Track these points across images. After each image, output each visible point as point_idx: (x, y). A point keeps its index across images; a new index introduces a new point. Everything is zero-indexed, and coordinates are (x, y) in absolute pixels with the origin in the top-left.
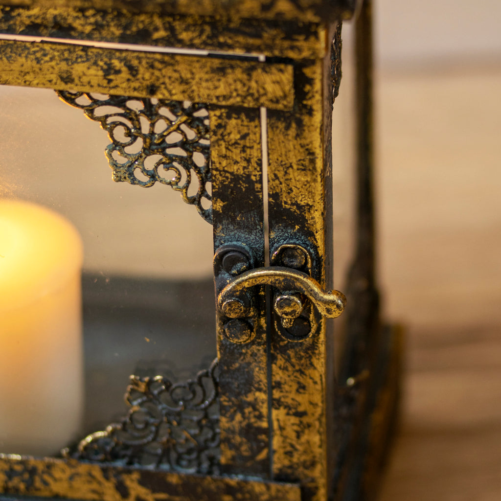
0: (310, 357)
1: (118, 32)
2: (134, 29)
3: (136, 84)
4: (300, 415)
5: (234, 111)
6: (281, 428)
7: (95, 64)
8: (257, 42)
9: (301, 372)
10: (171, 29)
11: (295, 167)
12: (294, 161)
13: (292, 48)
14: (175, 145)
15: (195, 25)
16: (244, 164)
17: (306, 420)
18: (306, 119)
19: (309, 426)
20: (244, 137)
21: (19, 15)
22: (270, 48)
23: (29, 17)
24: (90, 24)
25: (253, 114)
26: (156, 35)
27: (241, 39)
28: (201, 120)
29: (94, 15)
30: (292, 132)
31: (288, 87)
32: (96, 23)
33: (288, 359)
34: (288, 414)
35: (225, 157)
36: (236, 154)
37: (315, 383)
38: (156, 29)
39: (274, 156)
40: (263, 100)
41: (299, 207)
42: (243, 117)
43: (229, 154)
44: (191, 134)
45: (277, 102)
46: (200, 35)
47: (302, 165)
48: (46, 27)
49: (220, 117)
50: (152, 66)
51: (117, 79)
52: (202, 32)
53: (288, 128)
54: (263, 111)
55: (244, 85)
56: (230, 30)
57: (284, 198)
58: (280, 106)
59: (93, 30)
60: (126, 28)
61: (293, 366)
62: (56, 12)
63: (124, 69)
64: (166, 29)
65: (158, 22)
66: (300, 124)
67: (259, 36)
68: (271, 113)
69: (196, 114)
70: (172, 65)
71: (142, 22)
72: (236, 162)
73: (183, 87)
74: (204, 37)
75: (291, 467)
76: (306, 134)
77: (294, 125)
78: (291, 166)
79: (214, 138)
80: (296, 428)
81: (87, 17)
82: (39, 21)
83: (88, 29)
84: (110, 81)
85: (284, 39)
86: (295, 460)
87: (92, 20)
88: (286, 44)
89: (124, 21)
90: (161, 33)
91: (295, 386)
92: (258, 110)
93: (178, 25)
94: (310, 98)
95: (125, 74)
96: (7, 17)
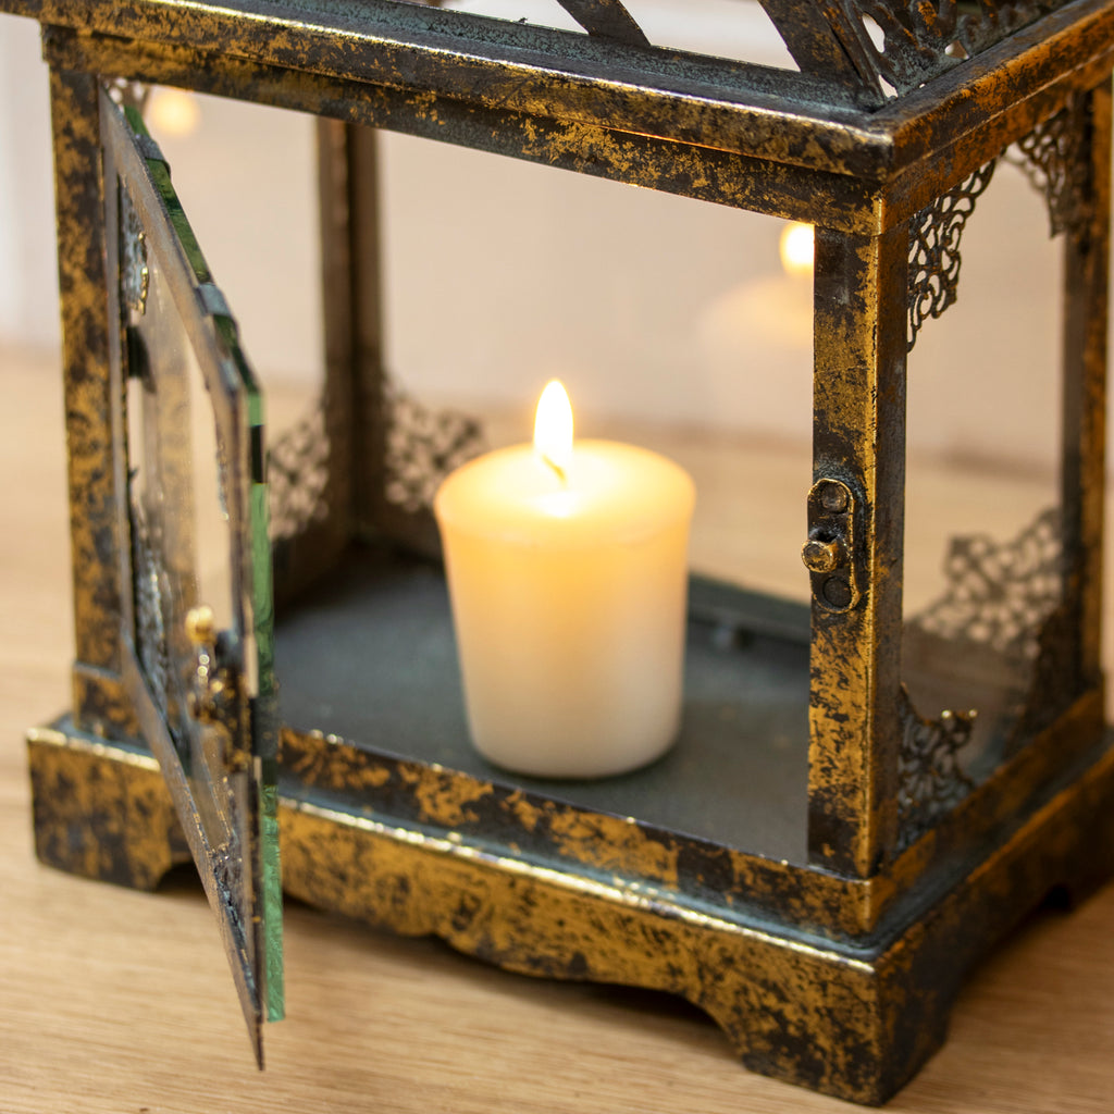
0: (854, 640)
1: (656, 175)
2: (674, 172)
4: (841, 718)
6: (820, 735)
8: (805, 205)
9: (845, 661)
10: (713, 178)
11: (844, 377)
12: (843, 369)
13: (842, 218)
15: (737, 175)
17: (847, 726)
18: (858, 315)
19: (851, 736)
21: (553, 139)
22: (817, 215)
23: (564, 143)
24: (627, 160)
26: (697, 183)
27: (786, 198)
29: (632, 149)
30: (842, 331)
32: (634, 159)
33: (829, 640)
34: (827, 716)
37: (859, 676)
38: (698, 176)
41: (848, 432)
46: (743, 189)
47: (852, 376)
48: (581, 158)
52: (745, 186)
53: (837, 324)
56: (774, 186)
57: (831, 417)
59: (630, 168)
60: (665, 170)
61: (836, 650)
62: (593, 141)
64: (707, 178)
65: (699, 166)
66: (851, 322)
67: (807, 199)
71: (683, 163)
74: (747, 192)
75: (827, 790)
76: (857, 335)
77: (844, 322)
78: (839, 376)
80: (835, 736)
81: (625, 151)
82: (574, 150)
83: (626, 165)
85: (833, 204)
86: (833, 782)
87: (630, 155)
88: (835, 212)
89: (663, 159)
90: (701, 182)
91: (836, 679)
93: (721, 173)
94: (862, 289)
96: (541, 141)
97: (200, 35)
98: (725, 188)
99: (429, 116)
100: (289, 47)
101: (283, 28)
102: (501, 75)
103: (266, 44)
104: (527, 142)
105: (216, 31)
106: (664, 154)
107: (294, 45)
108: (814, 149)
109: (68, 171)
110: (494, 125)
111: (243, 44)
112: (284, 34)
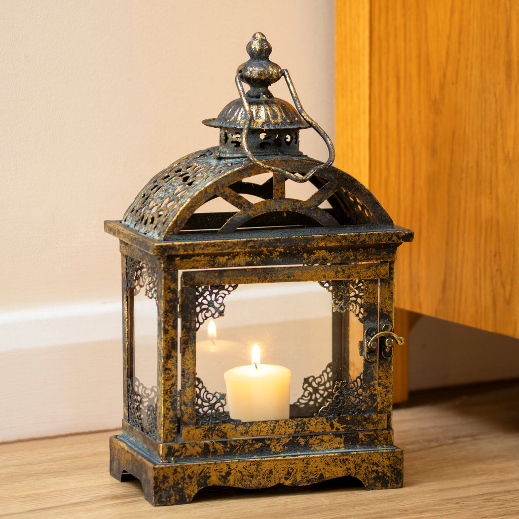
0: (390, 366)
2: (345, 257)
3: (344, 276)
4: (386, 388)
5: (371, 281)
6: (381, 394)
7: (333, 270)
8: (379, 257)
9: (387, 371)
10: (355, 256)
12: (387, 296)
13: (389, 258)
14: (352, 297)
15: (362, 254)
16: (373, 299)
17: (388, 389)
18: (391, 281)
19: (389, 391)
20: (373, 290)
21: (312, 257)
22: (382, 258)
23: (315, 257)
25: (376, 282)
27: (375, 256)
28: (360, 287)
30: (387, 287)
31: (388, 271)
33: (383, 368)
34: (383, 388)
35: (368, 297)
36: (371, 296)
37: (391, 375)
38: (351, 256)
39: (382, 296)
40: (380, 276)
41: (388, 312)
42: (374, 283)
43: (369, 296)
44: (357, 292)
45: (384, 276)
47: (389, 297)
48: (319, 260)
49: (367, 284)
50: (349, 269)
51: (339, 275)
52: (364, 255)
53: (386, 285)
54: (379, 279)
55: (375, 271)
56: (371, 254)
57: (384, 309)
58: (385, 277)
61: (385, 369)
62: (323, 255)
63: (341, 271)
65: (352, 254)
66: (389, 283)
67: (380, 255)
68: (381, 280)
69: (359, 285)
70: (355, 268)
71: (347, 254)
72: (371, 299)
73: (357, 275)
74: (364, 257)
75: (383, 408)
76: (391, 287)
78: (386, 298)
79: (365, 292)
80: (385, 393)
82: (317, 258)
83: (332, 259)
84: (337, 276)
86: (384, 405)
87: (333, 256)
88: (387, 256)
89: (342, 255)
91: (385, 377)
92: (378, 280)
93: (357, 254)
94: (392, 274)
95: (341, 273)
96: (309, 258)
97: (227, 247)
98: (359, 258)
99: (277, 259)
100: (253, 245)
101: (252, 240)
102: (313, 239)
103: (247, 245)
104: (305, 259)
105: (232, 245)
106: (342, 253)
107: (254, 243)
108: (395, 238)
109: (168, 300)
110: (296, 257)
111: (240, 247)
112: (252, 242)
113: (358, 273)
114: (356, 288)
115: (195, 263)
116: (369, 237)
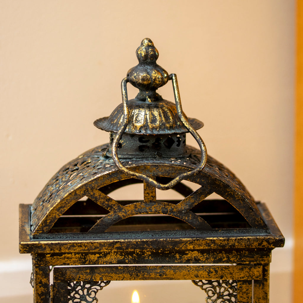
1: (213, 260)
2: (218, 258)
3: (217, 276)
5: (245, 282)
7: (206, 270)
8: (253, 259)
10: (228, 257)
11: (261, 298)
12: (261, 296)
13: (262, 260)
14: (226, 295)
15: (235, 256)
16: (247, 299)
18: (265, 283)
20: (247, 290)
21: (184, 257)
22: (256, 261)
23: (187, 257)
24: (205, 258)
25: (250, 282)
26: (224, 260)
27: (248, 259)
28: (234, 286)
29: (206, 255)
30: (261, 287)
31: (261, 273)
32: (207, 258)
35: (241, 297)
36: (245, 296)
38: (224, 258)
39: (255, 296)
40: (254, 277)
42: (247, 284)
43: (243, 296)
44: (231, 291)
45: (258, 277)
46: (236, 259)
47: (264, 297)
48: (192, 260)
49: (240, 284)
50: (222, 270)
51: (211, 275)
52: (237, 258)
53: (260, 286)
54: (253, 281)
55: (248, 273)
56: (244, 256)
58: (258, 279)
59: (206, 260)
60: (215, 258)
62: (195, 255)
63: (214, 271)
64: (227, 258)
65: (224, 255)
66: (263, 284)
68: (256, 281)
69: (233, 285)
70: (228, 269)
71: (220, 256)
72: (245, 298)
73: (231, 275)
74: (237, 259)
76: (265, 288)
77: (262, 285)
78: (260, 298)
79: (239, 291)
81: (204, 256)
82: (190, 258)
83: (204, 259)
84: (209, 275)
85: (260, 258)
87: (205, 257)
88: (261, 259)
89: (215, 256)
90: (226, 259)
93: (230, 256)
94: (267, 276)
95: (214, 273)
96: (181, 258)
97: (93, 247)
98: (232, 259)
99: (149, 258)
100: (120, 246)
101: (119, 242)
103: (113, 246)
104: (177, 259)
105: (98, 246)
106: (215, 254)
107: (121, 245)
109: (40, 293)
110: (167, 257)
111: (106, 248)
112: (119, 243)
113: (231, 274)
114: (230, 288)
115: (66, 260)
116: (238, 242)
